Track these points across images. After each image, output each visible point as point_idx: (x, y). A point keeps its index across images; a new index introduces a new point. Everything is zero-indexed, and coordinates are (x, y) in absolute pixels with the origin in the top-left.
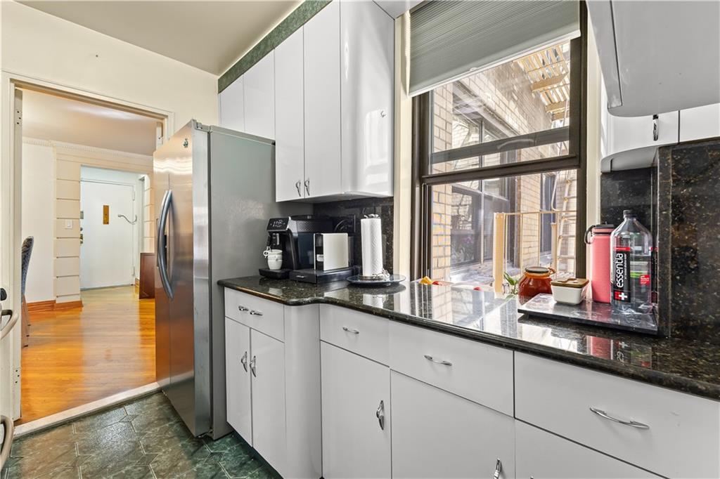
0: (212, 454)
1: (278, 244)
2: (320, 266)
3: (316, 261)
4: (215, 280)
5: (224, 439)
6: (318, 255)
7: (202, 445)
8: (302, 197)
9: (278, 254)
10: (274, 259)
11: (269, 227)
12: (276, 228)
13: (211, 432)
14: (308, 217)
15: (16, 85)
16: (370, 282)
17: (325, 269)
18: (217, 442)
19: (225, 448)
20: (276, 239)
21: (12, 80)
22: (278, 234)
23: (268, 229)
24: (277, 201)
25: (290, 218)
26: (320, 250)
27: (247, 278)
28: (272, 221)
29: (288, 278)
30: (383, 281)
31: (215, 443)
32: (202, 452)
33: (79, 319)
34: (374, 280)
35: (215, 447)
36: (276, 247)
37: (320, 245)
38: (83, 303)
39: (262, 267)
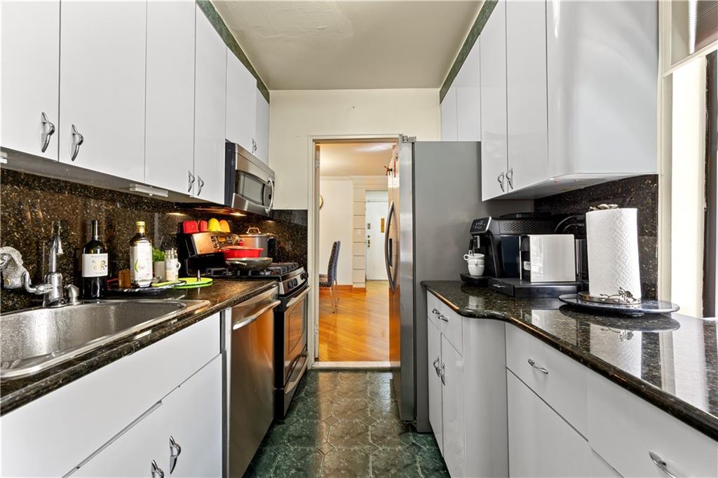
0: (413, 444)
1: (479, 247)
2: (527, 276)
3: (523, 270)
4: (418, 281)
5: (427, 435)
6: (525, 263)
7: (408, 431)
8: (506, 192)
9: (479, 258)
10: (475, 264)
11: (472, 230)
12: (477, 230)
13: (416, 423)
14: (517, 216)
15: (316, 143)
16: (596, 305)
17: (532, 281)
18: (421, 435)
19: (425, 445)
20: (477, 242)
21: (314, 140)
22: (478, 237)
23: (471, 231)
24: (483, 200)
25: (490, 218)
26: (526, 256)
27: (448, 281)
28: (475, 222)
29: (487, 287)
30: (623, 307)
31: (418, 435)
32: (406, 437)
33: (364, 300)
34: (604, 303)
35: (417, 439)
36: (478, 251)
37: (526, 250)
38: (367, 289)
39: (463, 272)
